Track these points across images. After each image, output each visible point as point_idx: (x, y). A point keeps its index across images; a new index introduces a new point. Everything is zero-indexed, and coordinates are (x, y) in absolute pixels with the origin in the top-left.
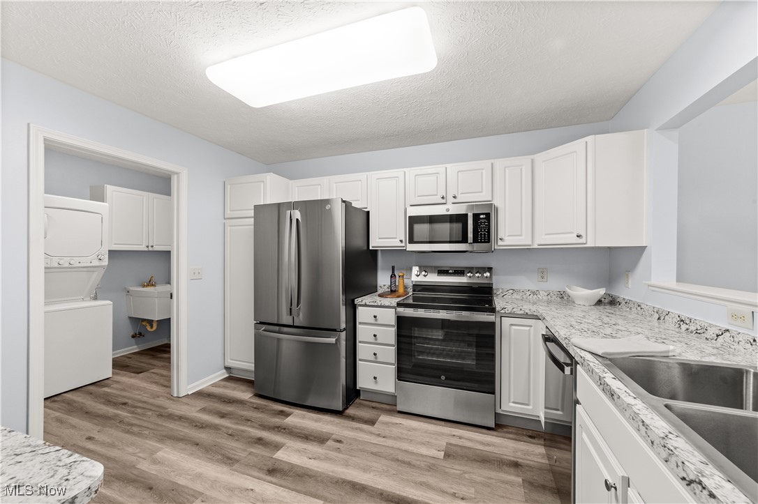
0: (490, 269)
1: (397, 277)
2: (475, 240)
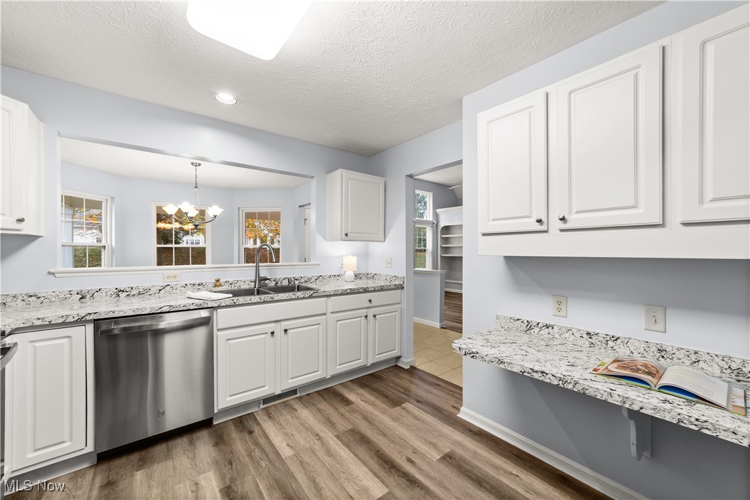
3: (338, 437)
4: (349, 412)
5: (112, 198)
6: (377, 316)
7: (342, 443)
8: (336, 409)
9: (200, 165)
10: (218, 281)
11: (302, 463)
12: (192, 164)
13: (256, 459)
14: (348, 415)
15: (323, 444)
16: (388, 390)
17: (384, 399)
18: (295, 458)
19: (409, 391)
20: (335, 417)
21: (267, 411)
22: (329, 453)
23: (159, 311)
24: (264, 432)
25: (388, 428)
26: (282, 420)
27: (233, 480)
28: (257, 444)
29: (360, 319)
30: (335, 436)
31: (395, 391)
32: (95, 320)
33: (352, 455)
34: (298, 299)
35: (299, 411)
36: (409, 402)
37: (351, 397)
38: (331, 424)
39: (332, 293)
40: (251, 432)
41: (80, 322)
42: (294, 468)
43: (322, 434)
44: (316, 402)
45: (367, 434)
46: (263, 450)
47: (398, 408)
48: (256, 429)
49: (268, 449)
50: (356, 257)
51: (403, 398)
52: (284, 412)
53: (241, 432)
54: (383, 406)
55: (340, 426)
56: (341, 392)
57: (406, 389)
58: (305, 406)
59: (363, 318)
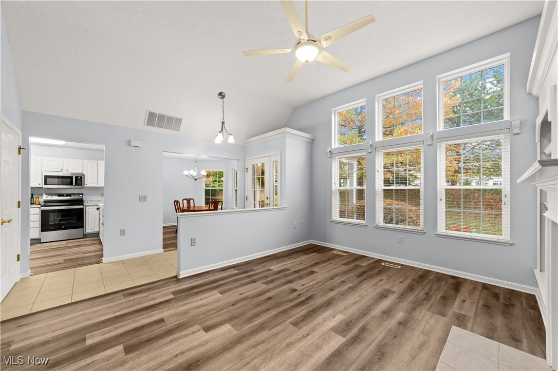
0: (82, 194)
1: (35, 198)
2: (76, 184)
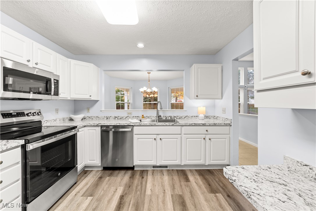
3: (172, 196)
4: (185, 186)
5: (132, 88)
6: (212, 140)
7: (172, 200)
8: (180, 181)
9: (150, 73)
10: (143, 116)
11: (151, 200)
12: (148, 73)
13: (137, 190)
14: (183, 187)
15: (164, 196)
16: (213, 181)
17: (208, 186)
18: (150, 197)
19: (226, 187)
20: (177, 186)
21: (153, 171)
22: (164, 202)
23: (116, 125)
24: (147, 179)
25: (200, 203)
26: (156, 177)
27: (126, 194)
28: (141, 183)
29: (201, 139)
30: (171, 195)
31: (217, 184)
32: (101, 126)
33: (172, 208)
34: (167, 126)
35: (165, 176)
36: (222, 194)
37: (191, 178)
38: (173, 188)
39: (184, 125)
40: (143, 178)
41: (97, 126)
42: (147, 201)
43: (166, 191)
44: (174, 175)
45: (186, 201)
46: (142, 187)
47: (213, 195)
48: (145, 177)
49: (143, 188)
50: (205, 108)
51: (219, 190)
52: (159, 174)
53: (140, 176)
54: (205, 190)
55: (176, 191)
56: (188, 174)
57: (224, 185)
58: (168, 175)
59: (202, 139)
